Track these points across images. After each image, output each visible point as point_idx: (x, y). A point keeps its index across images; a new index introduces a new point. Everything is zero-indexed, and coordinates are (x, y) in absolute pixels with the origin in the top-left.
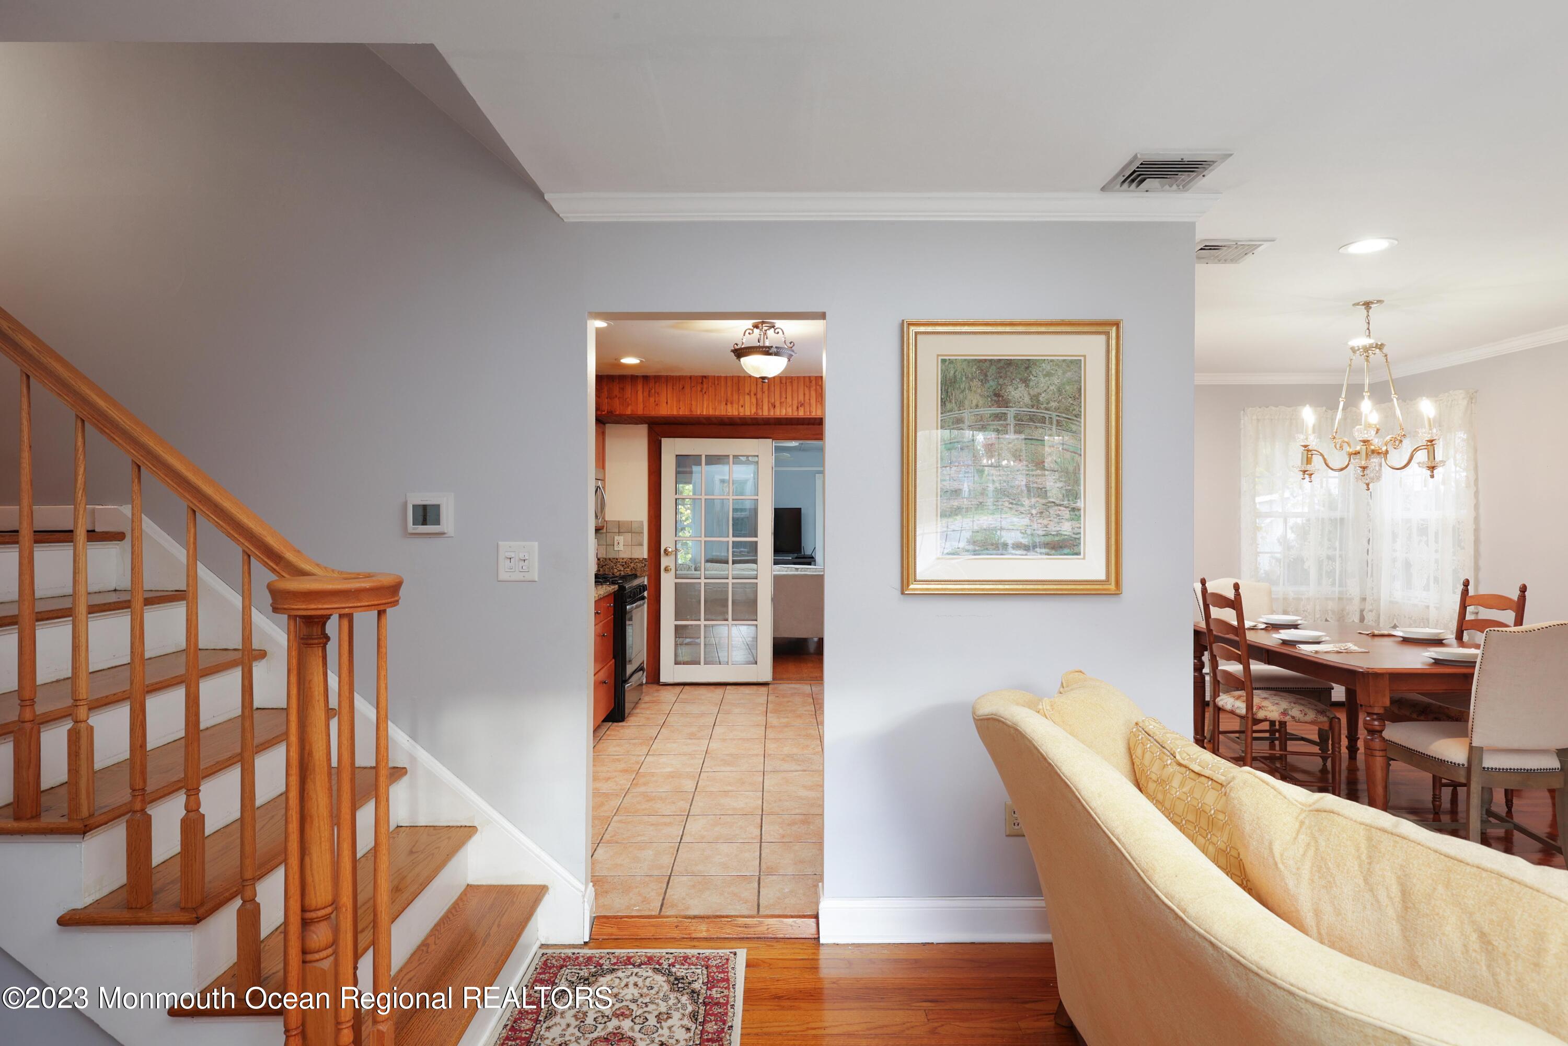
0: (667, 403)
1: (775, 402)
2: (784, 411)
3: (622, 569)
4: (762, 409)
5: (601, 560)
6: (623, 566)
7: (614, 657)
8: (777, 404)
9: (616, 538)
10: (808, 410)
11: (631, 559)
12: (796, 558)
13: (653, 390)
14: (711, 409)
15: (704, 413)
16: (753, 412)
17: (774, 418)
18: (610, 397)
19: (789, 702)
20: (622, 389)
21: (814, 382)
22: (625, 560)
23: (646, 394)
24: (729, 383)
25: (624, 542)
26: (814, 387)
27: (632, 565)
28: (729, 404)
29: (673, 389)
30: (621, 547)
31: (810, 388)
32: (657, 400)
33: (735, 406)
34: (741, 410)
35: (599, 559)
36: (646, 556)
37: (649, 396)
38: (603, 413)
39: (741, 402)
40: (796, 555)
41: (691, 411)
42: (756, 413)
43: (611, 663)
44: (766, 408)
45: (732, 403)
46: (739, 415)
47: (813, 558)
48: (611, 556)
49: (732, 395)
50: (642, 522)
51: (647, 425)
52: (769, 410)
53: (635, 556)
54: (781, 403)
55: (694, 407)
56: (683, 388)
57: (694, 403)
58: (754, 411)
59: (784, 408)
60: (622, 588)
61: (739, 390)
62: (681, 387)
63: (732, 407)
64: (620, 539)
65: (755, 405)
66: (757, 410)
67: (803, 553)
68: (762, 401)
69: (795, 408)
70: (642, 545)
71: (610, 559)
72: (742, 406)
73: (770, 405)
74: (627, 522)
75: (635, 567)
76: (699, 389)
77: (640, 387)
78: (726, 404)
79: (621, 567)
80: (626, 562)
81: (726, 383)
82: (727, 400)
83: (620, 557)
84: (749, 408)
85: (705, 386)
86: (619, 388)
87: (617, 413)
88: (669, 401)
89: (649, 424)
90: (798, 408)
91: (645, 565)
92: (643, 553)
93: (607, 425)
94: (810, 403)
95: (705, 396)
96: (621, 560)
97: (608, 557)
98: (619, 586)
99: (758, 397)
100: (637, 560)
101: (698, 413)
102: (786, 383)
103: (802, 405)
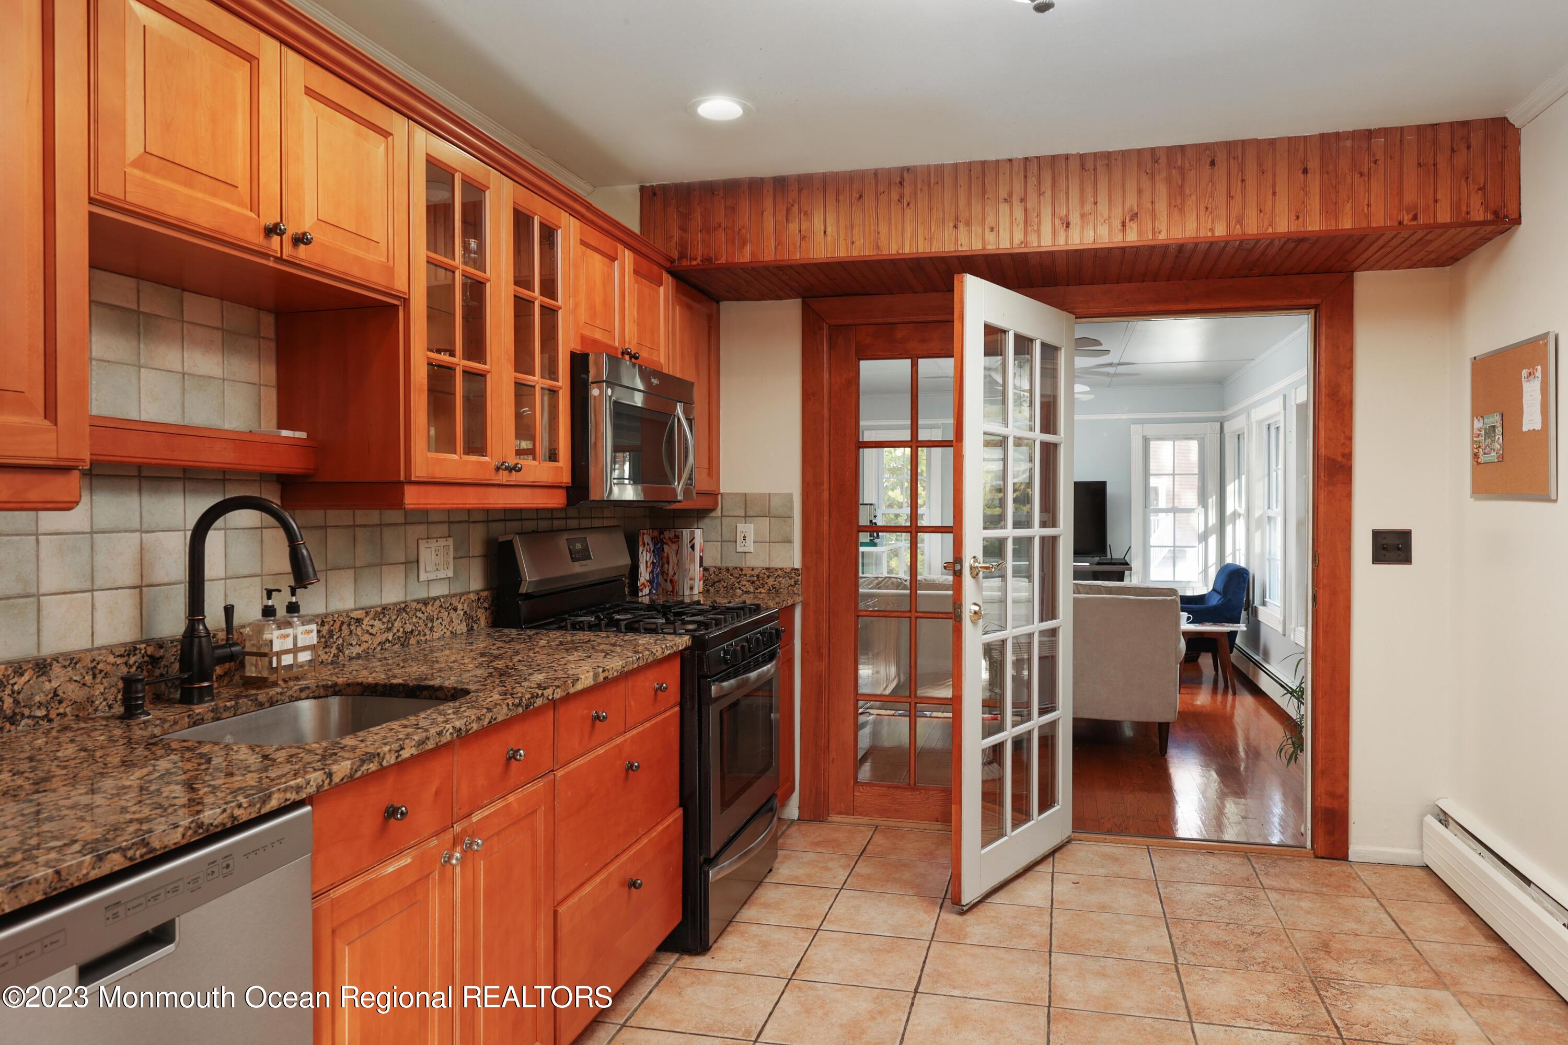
0: (825, 232)
1: (1067, 215)
2: (1092, 233)
3: (752, 590)
4: (1038, 232)
5: (712, 570)
6: (753, 582)
7: (682, 804)
8: (1075, 219)
9: (741, 527)
10: (1150, 228)
11: (768, 569)
12: (1098, 564)
13: (796, 206)
14: (921, 239)
15: (907, 251)
16: (1016, 241)
17: (1067, 251)
18: (707, 229)
19: (1102, 908)
20: (732, 209)
21: (1163, 160)
22: (756, 572)
23: (781, 217)
24: (963, 180)
25: (756, 534)
26: (1164, 174)
27: (771, 582)
28: (961, 226)
29: (837, 200)
30: (750, 546)
31: (1152, 176)
32: (803, 228)
33: (976, 229)
34: (990, 237)
35: (706, 569)
36: (797, 564)
37: (787, 220)
38: (694, 263)
39: (990, 220)
40: (1097, 559)
41: (878, 248)
42: (1025, 243)
43: (670, 820)
44: (1046, 228)
45: (968, 224)
46: (984, 249)
47: (1127, 564)
48: (730, 565)
49: (969, 204)
50: (791, 495)
51: (800, 300)
52: (1054, 233)
53: (777, 563)
54: (1082, 216)
55: (883, 237)
56: (861, 196)
57: (883, 229)
58: (1018, 237)
59: (1091, 226)
60: (699, 644)
61: (984, 192)
62: (855, 195)
63: (970, 232)
64: (748, 529)
65: (1022, 225)
66: (1026, 234)
67: (1109, 556)
68: (1039, 215)
69: (1117, 224)
70: (789, 541)
71: (728, 570)
72: (992, 230)
73: (1057, 221)
74: (762, 496)
75: (778, 587)
76: (895, 196)
77: (768, 203)
78: (955, 227)
79: (748, 584)
80: (758, 576)
81: (956, 179)
82: (957, 219)
83: (748, 565)
84: (1007, 233)
85: (907, 190)
86: (726, 207)
87: (723, 260)
88: (829, 230)
89: (803, 298)
90: (1124, 224)
91: (796, 583)
92: (792, 558)
93: (724, 305)
94: (1153, 210)
95: (909, 213)
96: (749, 572)
97: (724, 565)
98: (693, 637)
99: (1029, 205)
100: (780, 572)
101: (894, 252)
102: (1095, 169)
103: (1134, 216)
